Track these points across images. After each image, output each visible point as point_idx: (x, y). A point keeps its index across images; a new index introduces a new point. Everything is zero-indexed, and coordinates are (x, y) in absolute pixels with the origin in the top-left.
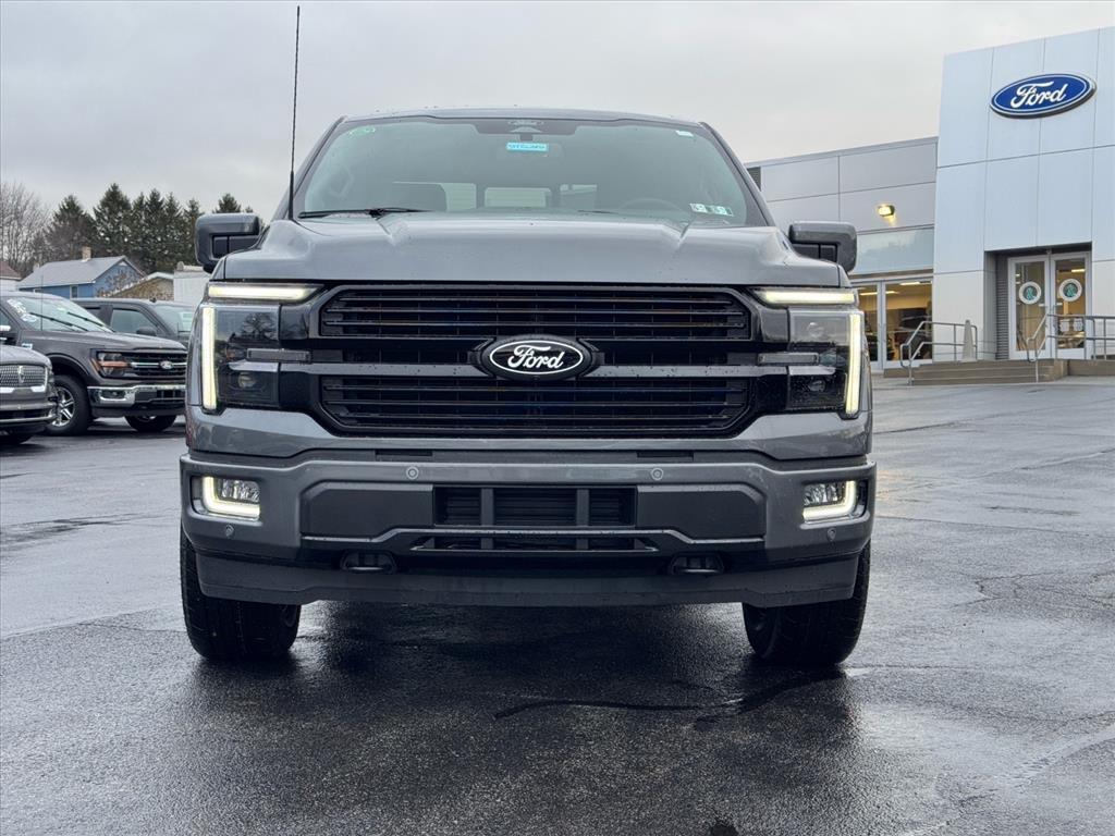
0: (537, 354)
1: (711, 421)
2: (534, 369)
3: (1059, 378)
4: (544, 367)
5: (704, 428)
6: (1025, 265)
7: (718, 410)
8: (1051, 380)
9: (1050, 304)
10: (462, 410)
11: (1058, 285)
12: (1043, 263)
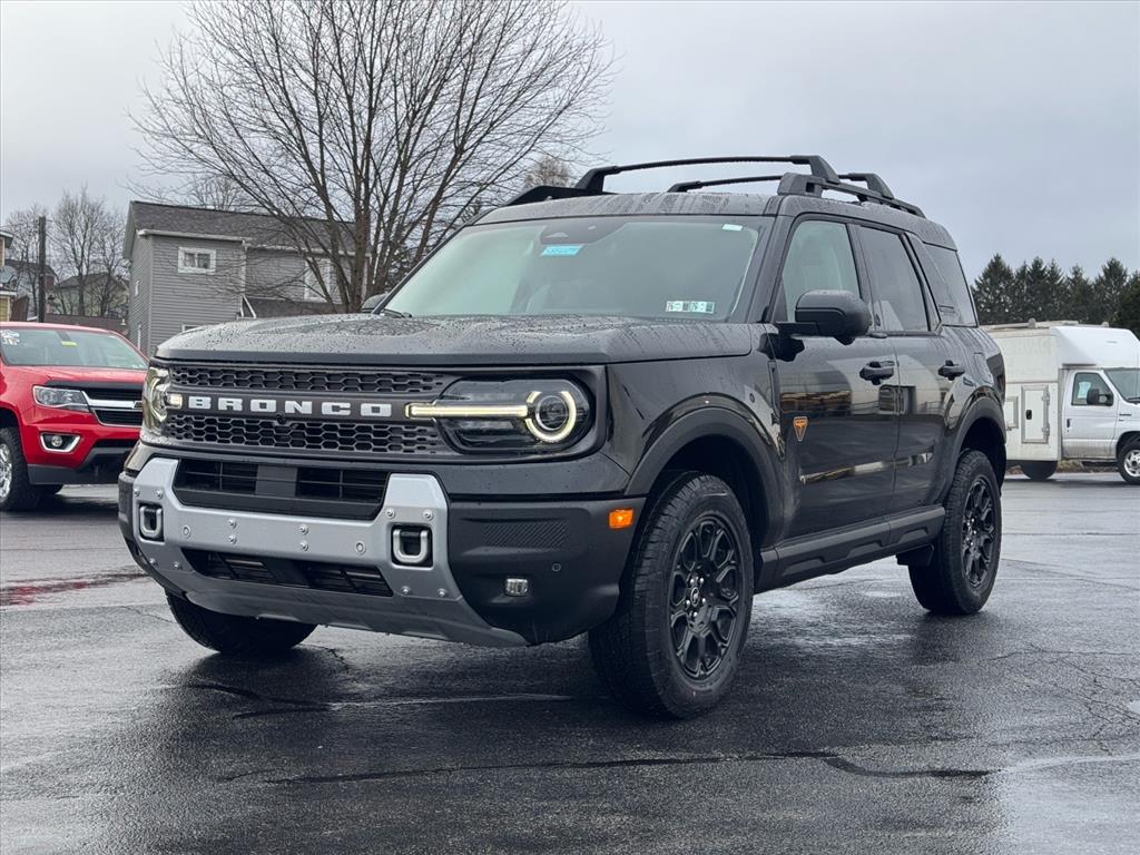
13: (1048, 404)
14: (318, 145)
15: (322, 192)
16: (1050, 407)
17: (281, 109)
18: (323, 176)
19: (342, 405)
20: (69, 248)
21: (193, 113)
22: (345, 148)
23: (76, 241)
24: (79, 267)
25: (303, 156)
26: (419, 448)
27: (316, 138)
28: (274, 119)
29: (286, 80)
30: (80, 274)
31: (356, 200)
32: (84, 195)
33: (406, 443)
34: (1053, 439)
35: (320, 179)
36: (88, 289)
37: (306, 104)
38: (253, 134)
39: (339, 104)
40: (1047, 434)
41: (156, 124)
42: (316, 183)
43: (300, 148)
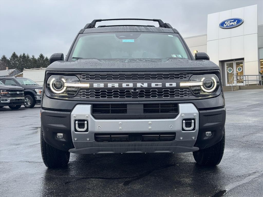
3: (238, 90)
6: (229, 64)
8: (236, 91)
9: (235, 73)
11: (236, 68)
12: (233, 63)
19: (159, 84)
26: (185, 96)
33: (181, 94)
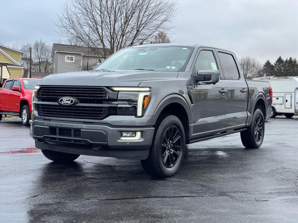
0: (67, 100)
1: (99, 116)
2: (66, 104)
4: (68, 103)
5: (98, 118)
7: (101, 114)
10: (57, 112)
13: (292, 98)
14: (101, 29)
15: (102, 41)
16: (292, 99)
17: (92, 20)
18: (102, 37)
20: (37, 55)
21: (69, 21)
22: (108, 30)
23: (38, 53)
24: (39, 59)
25: (97, 32)
27: (101, 28)
28: (91, 23)
29: (93, 12)
30: (40, 61)
31: (111, 44)
32: (41, 41)
34: (293, 107)
35: (102, 38)
36: (42, 65)
37: (98, 19)
38: (84, 27)
39: (107, 19)
40: (291, 106)
41: (60, 24)
42: (101, 39)
43: (97, 30)
